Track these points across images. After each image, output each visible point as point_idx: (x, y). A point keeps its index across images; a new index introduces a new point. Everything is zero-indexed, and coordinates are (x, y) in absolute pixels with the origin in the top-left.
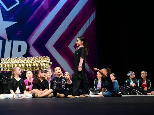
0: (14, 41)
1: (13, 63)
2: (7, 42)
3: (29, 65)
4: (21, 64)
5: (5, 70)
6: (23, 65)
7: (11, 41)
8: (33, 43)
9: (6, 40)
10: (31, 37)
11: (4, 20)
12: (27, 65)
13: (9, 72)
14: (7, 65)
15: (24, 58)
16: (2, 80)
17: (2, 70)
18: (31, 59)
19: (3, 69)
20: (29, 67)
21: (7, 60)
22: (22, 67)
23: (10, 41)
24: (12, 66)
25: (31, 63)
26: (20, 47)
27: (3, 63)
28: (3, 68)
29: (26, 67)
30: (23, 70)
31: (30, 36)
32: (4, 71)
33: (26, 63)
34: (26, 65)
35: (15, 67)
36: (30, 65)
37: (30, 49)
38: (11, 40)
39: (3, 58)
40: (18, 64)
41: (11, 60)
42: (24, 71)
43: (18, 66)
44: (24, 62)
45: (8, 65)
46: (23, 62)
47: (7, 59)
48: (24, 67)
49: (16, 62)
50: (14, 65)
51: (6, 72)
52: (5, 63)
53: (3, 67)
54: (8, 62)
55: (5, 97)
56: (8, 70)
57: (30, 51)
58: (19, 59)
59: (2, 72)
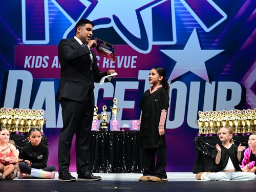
0: (219, 83)
1: (219, 119)
2: (207, 84)
3: (246, 123)
4: (233, 121)
5: (206, 131)
6: (236, 124)
7: (214, 83)
8: (252, 84)
9: (205, 81)
10: (249, 75)
11: (202, 48)
12: (244, 124)
13: (213, 134)
14: (209, 124)
15: (238, 110)
16: (202, 148)
17: (200, 132)
18: (250, 112)
19: (203, 131)
20: (246, 126)
21: (209, 114)
22: (234, 126)
23: (212, 82)
24: (218, 124)
25: (250, 120)
26: (229, 92)
27: (202, 120)
28: (202, 129)
29: (242, 126)
30: (236, 132)
31: (247, 74)
32: (205, 133)
33: (242, 119)
34: (241, 123)
35: (222, 126)
36: (249, 123)
37: (247, 95)
38: (214, 81)
39: (202, 112)
40: (228, 121)
41: (216, 114)
42: (238, 134)
43: (228, 125)
44: (239, 118)
45: (212, 124)
46: (237, 118)
47: (209, 112)
48: (239, 126)
49: (224, 119)
50: (221, 124)
51: (209, 135)
52: (205, 120)
53: (203, 127)
54: (212, 119)
55: (209, 177)
56: (212, 132)
57: (247, 99)
58: (229, 114)
59: (201, 135)
